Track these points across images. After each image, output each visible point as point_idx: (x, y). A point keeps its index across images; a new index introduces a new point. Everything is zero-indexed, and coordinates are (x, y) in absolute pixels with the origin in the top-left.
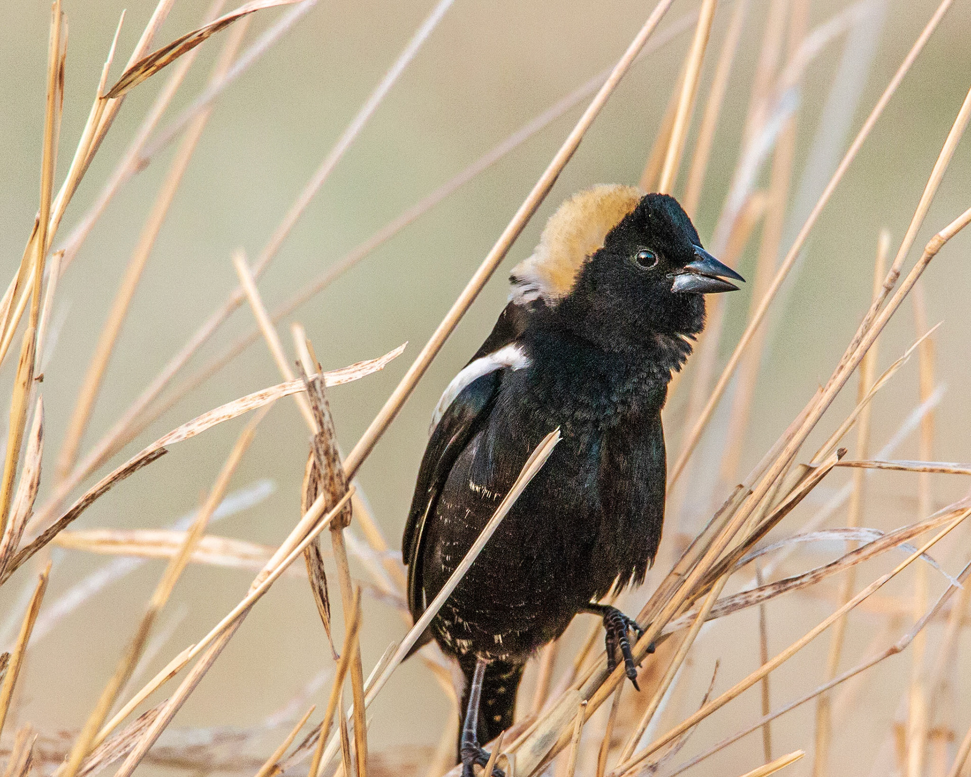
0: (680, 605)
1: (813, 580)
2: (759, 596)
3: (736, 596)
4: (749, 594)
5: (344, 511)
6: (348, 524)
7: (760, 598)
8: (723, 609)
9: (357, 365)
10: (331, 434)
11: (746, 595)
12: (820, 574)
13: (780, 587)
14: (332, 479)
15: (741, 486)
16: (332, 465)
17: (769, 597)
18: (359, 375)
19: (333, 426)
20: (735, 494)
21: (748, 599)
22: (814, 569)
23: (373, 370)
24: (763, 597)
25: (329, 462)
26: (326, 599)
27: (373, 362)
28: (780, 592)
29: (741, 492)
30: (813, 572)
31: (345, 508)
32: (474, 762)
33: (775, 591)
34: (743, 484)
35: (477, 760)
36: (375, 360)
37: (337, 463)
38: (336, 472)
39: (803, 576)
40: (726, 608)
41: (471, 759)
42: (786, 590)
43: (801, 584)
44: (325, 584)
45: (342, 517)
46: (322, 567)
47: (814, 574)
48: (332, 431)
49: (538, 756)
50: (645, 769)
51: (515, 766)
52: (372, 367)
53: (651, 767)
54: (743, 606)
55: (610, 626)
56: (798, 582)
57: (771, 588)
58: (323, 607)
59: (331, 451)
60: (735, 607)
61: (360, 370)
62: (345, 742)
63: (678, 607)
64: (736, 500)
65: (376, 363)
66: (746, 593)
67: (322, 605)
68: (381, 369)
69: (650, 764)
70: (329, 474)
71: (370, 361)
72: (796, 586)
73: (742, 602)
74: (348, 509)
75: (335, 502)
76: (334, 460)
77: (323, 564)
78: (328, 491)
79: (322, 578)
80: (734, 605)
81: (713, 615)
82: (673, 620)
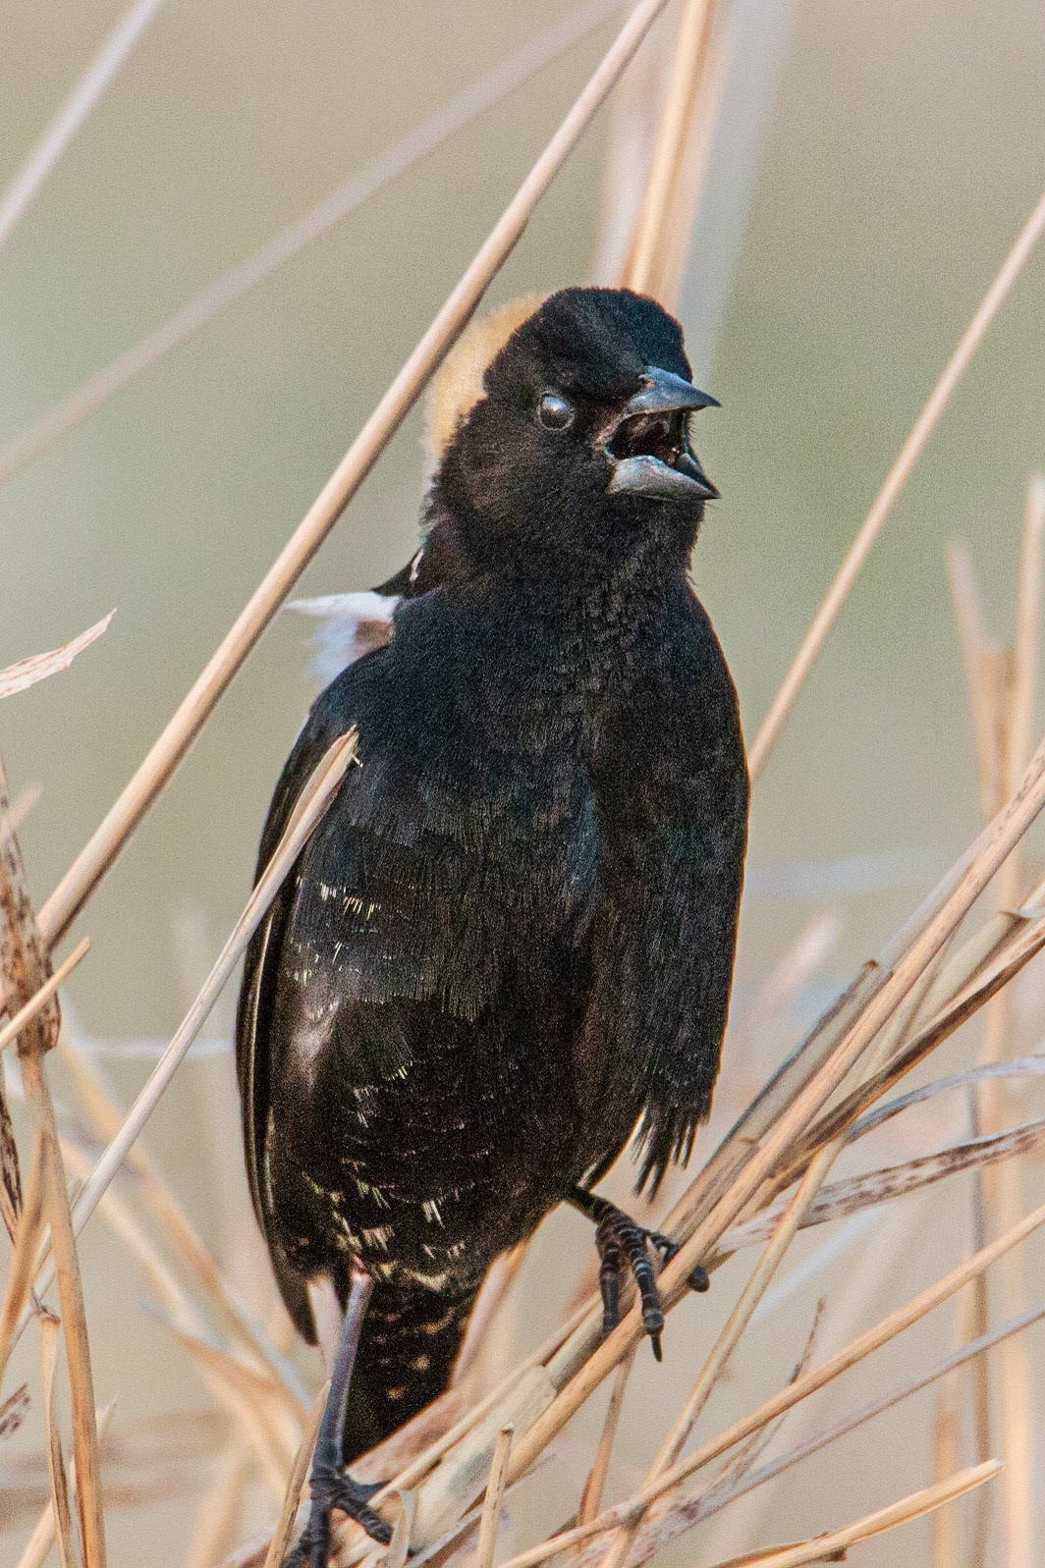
0: (755, 1190)
1: (1019, 1146)
2: (913, 1178)
3: (865, 1177)
4: (892, 1173)
5: (44, 1018)
6: (53, 1043)
7: (914, 1182)
8: (840, 1202)
9: (23, 663)
10: (13, 865)
11: (888, 1175)
12: (1034, 1135)
13: (953, 1160)
14: (18, 953)
15: (873, 964)
16: (18, 925)
17: (932, 1180)
18: (25, 683)
19: (18, 848)
20: (862, 978)
21: (891, 1183)
22: (1023, 1126)
23: (53, 670)
24: (920, 1180)
25: (10, 921)
26: (17, 1194)
27: (52, 655)
28: (953, 1169)
29: (873, 974)
30: (1020, 1132)
31: (47, 1011)
32: (334, 1505)
33: (943, 1168)
34: (877, 959)
35: (341, 1502)
36: (56, 651)
37: (27, 920)
38: (26, 939)
39: (1000, 1139)
40: (845, 1200)
41: (329, 1499)
42: (966, 1165)
43: (995, 1154)
44: (16, 1162)
45: (41, 1030)
46: (8, 1131)
47: (1022, 1136)
48: (16, 857)
49: (464, 1497)
50: (673, 1513)
51: (415, 1517)
52: (50, 666)
53: (684, 1509)
54: (881, 1197)
55: (610, 1246)
56: (989, 1151)
57: (936, 1161)
58: (12, 1210)
59: (16, 899)
60: (864, 1200)
61: (27, 673)
62: (59, 1480)
63: (751, 1195)
64: (863, 990)
65: (58, 656)
66: (885, 1171)
67: (10, 1206)
68: (66, 668)
69: (683, 1503)
70: (12, 945)
71: (48, 654)
72: (986, 1157)
73: (878, 1188)
74: (53, 1013)
75: (25, 997)
76: (22, 916)
77: (10, 1123)
78: (11, 977)
79: (8, 1151)
80: (862, 1195)
81: (816, 1216)
82: (740, 1223)
